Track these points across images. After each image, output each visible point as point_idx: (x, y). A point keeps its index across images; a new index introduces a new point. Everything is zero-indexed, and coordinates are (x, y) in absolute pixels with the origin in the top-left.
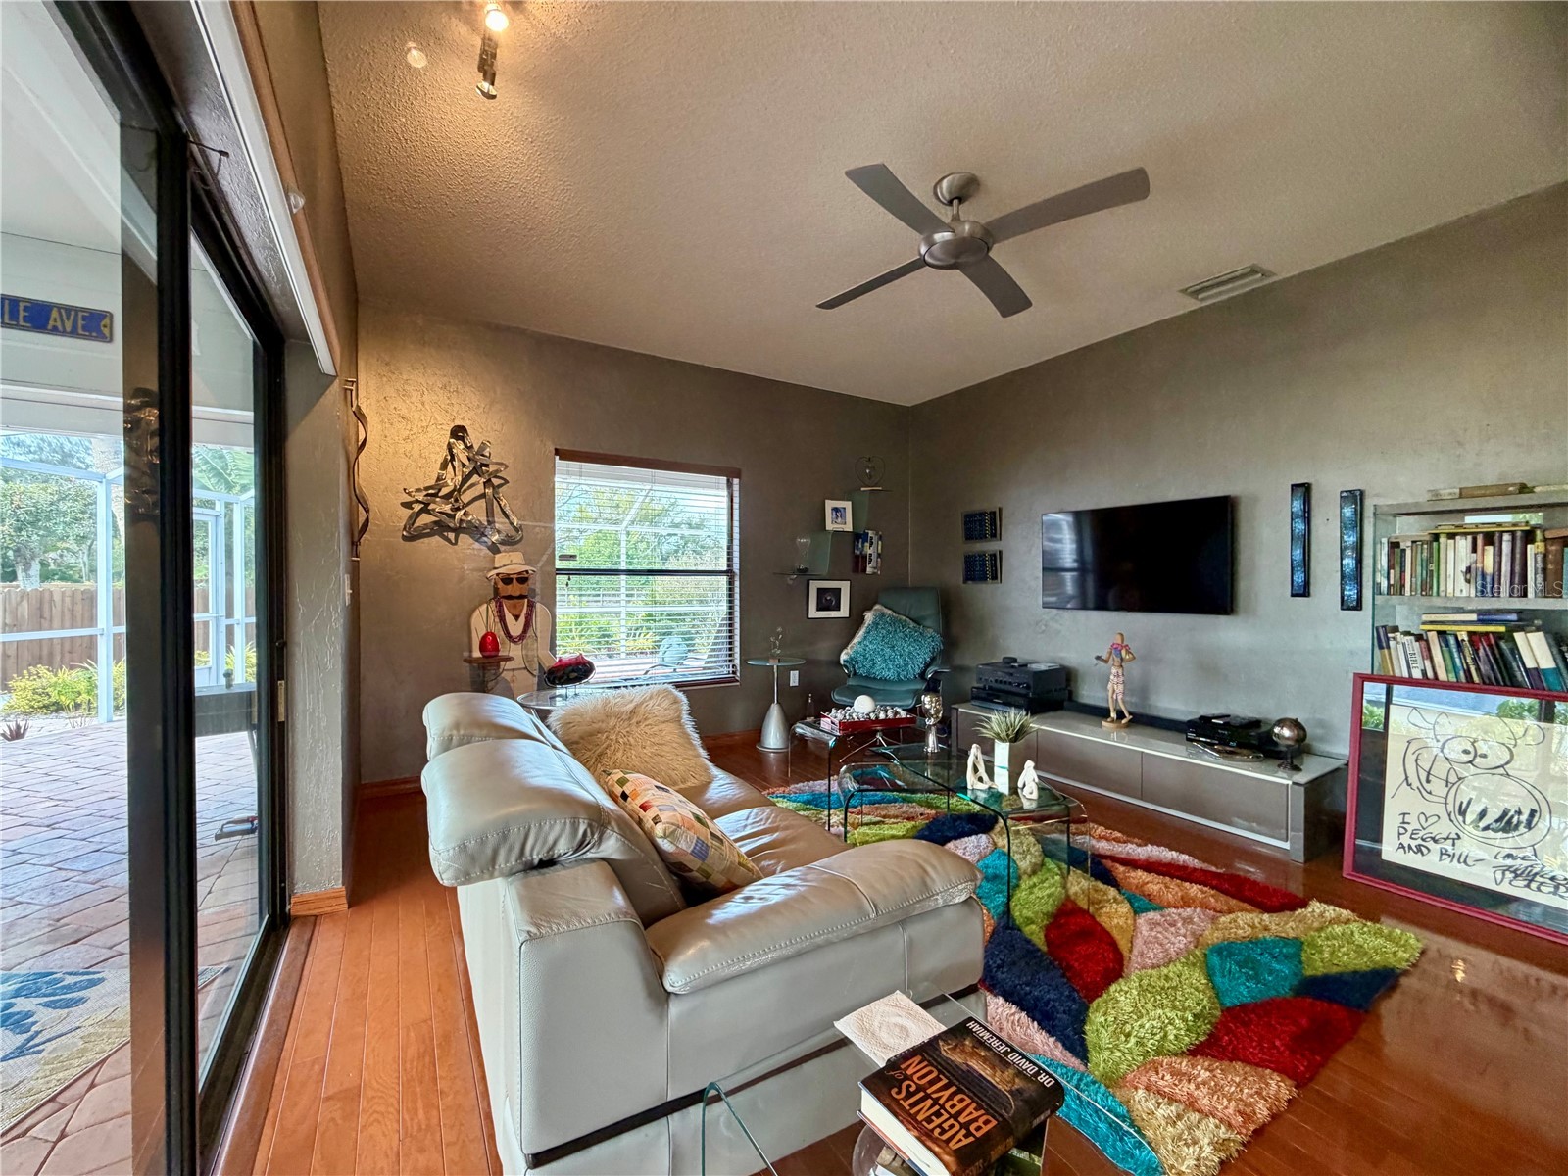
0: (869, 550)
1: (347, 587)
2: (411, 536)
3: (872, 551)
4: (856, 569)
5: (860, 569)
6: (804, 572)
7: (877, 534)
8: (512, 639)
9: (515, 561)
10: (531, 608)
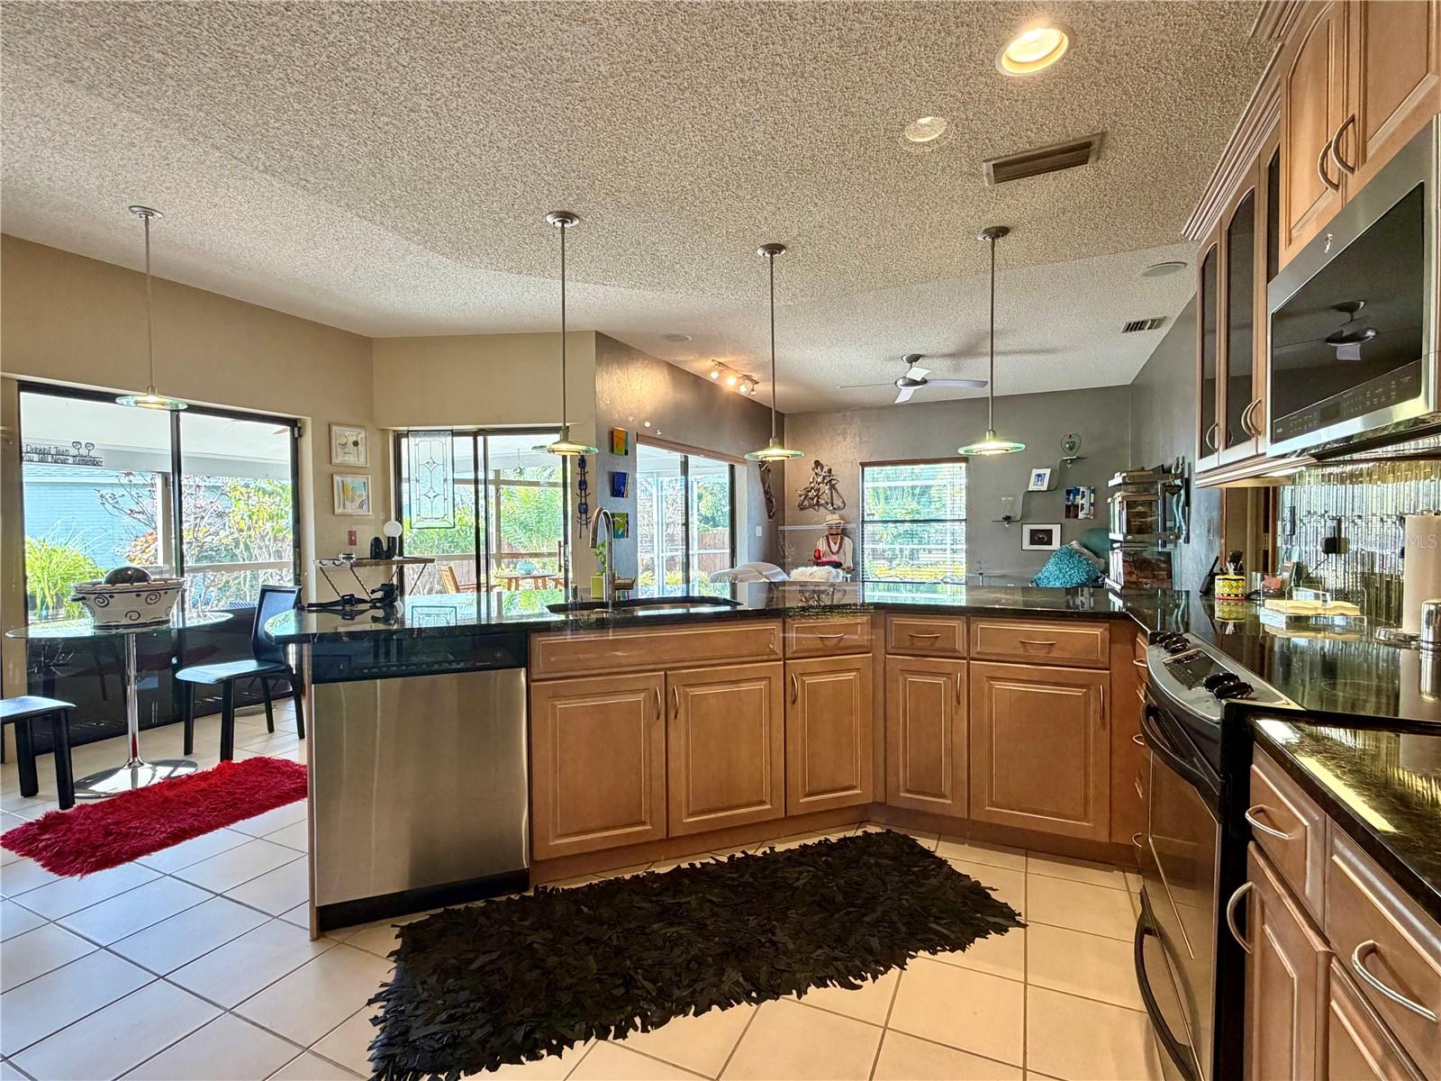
0: (1079, 500)
1: (759, 531)
2: (802, 509)
3: (1083, 501)
4: (1068, 516)
5: (1072, 514)
6: (1007, 519)
7: (1089, 488)
8: (833, 553)
9: (833, 519)
10: (842, 539)
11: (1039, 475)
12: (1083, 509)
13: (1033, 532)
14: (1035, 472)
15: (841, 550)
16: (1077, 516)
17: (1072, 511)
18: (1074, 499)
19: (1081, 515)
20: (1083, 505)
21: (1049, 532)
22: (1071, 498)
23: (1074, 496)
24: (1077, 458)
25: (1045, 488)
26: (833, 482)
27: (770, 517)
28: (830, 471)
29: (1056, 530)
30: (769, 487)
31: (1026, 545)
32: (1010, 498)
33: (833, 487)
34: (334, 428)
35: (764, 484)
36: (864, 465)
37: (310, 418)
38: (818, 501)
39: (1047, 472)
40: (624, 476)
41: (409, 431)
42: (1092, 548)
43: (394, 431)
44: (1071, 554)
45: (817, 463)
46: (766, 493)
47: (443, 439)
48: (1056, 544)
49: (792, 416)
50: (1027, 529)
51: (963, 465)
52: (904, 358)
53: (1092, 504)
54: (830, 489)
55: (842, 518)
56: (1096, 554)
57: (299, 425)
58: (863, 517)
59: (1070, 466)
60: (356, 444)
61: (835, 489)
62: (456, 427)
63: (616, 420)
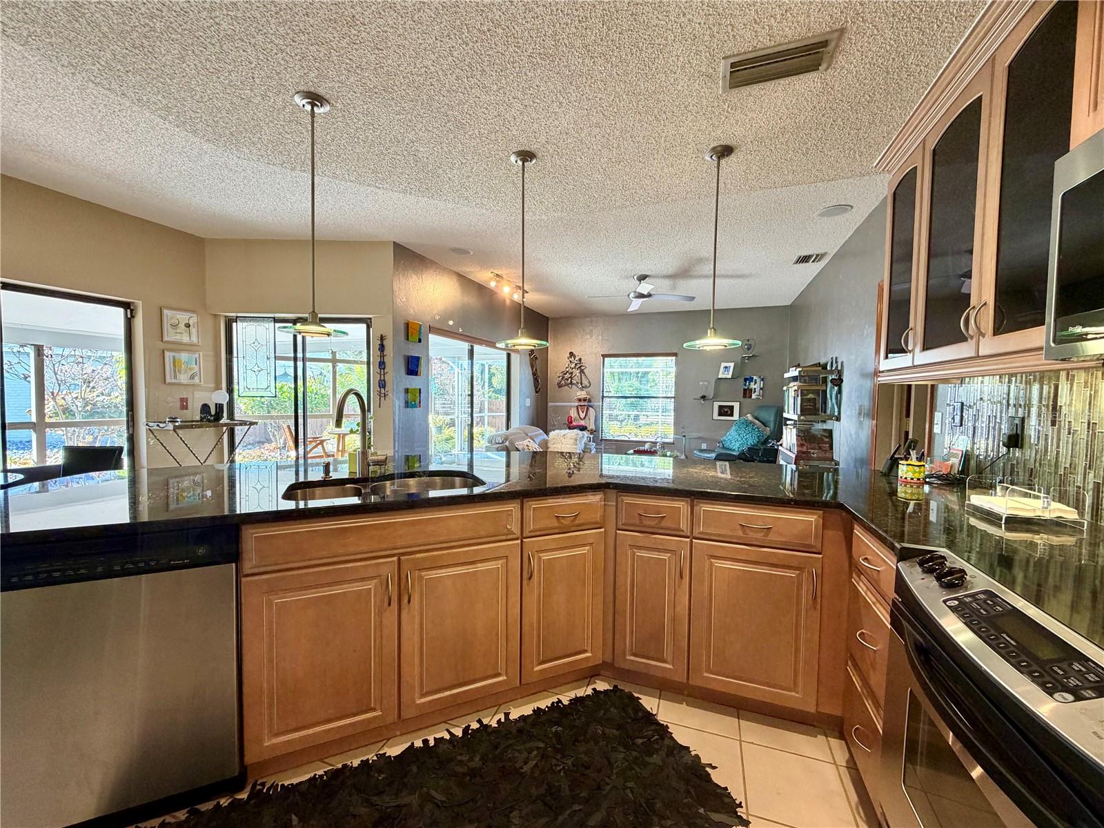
0: (753, 386)
1: (528, 402)
2: (560, 387)
3: (755, 387)
4: (745, 396)
5: (747, 396)
6: (703, 397)
7: (760, 377)
8: (581, 419)
9: (582, 394)
10: (588, 409)
11: (726, 367)
12: (755, 392)
13: (720, 407)
14: (723, 365)
15: (587, 417)
16: (751, 397)
17: (747, 393)
18: (749, 384)
19: (754, 396)
20: (755, 389)
21: (732, 408)
22: (747, 384)
23: (749, 382)
24: (753, 356)
25: (730, 376)
26: (583, 368)
27: (537, 392)
28: (580, 360)
29: (736, 406)
30: (536, 370)
31: (716, 416)
32: (706, 383)
33: (582, 372)
34: (165, 312)
35: (532, 367)
36: (604, 356)
37: (141, 302)
38: (571, 381)
39: (732, 365)
40: (418, 359)
41: (237, 317)
42: (761, 419)
43: (226, 317)
44: (748, 423)
45: (572, 354)
46: (534, 374)
47: (267, 325)
48: (736, 416)
49: (555, 319)
50: (716, 405)
51: (674, 358)
52: (635, 277)
53: (761, 389)
54: (580, 373)
55: (588, 393)
56: (763, 424)
57: (132, 307)
58: (603, 394)
59: (746, 361)
60: (188, 326)
61: (584, 373)
62: (278, 315)
63: (412, 315)
